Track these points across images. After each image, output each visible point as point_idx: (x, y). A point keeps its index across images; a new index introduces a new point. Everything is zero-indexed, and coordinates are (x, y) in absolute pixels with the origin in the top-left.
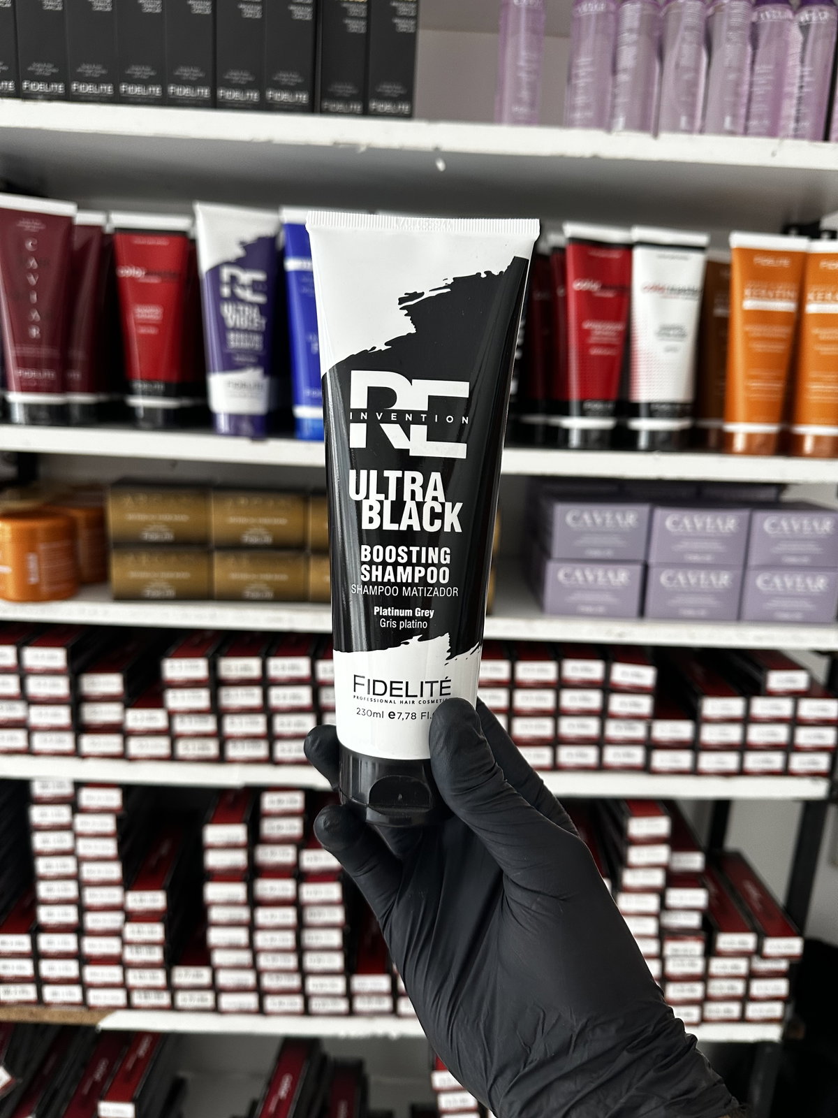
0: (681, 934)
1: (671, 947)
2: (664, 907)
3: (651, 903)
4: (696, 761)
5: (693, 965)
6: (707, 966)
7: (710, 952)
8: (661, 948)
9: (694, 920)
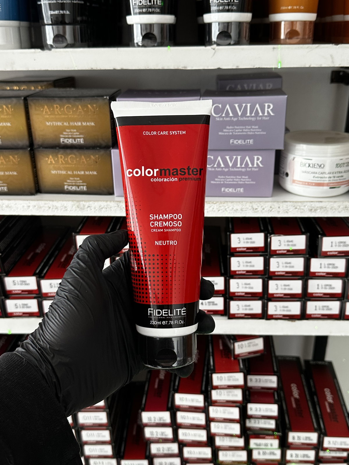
0: (261, 434)
1: (253, 442)
2: (244, 416)
3: (235, 413)
4: (265, 307)
5: (273, 454)
6: (283, 455)
7: (284, 445)
8: (247, 443)
9: (271, 424)
